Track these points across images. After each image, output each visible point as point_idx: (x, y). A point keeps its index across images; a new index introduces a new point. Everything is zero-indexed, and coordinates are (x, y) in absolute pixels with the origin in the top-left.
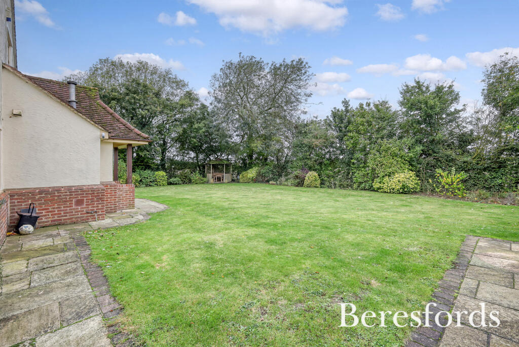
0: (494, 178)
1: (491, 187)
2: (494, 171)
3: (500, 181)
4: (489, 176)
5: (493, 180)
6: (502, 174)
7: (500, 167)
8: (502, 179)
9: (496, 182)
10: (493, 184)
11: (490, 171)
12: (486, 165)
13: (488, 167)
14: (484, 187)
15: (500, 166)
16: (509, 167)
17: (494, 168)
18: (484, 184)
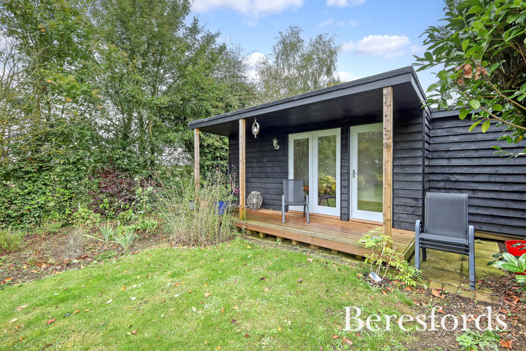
0: (29, 193)
1: (22, 215)
2: (29, 179)
3: (41, 200)
4: (18, 190)
5: (26, 197)
6: (45, 184)
7: (40, 170)
8: (44, 193)
9: (33, 202)
10: (27, 207)
11: (19, 178)
12: (10, 167)
13: (15, 170)
14: (9, 216)
15: (41, 167)
16: (58, 170)
17: (28, 172)
18: (7, 208)
